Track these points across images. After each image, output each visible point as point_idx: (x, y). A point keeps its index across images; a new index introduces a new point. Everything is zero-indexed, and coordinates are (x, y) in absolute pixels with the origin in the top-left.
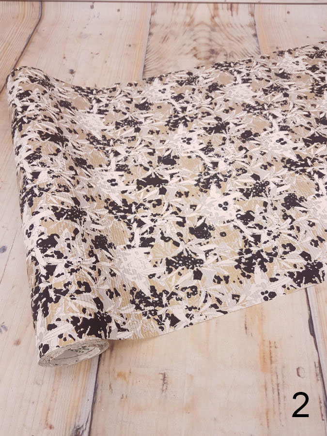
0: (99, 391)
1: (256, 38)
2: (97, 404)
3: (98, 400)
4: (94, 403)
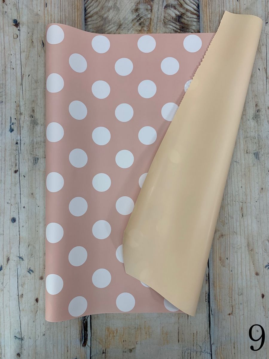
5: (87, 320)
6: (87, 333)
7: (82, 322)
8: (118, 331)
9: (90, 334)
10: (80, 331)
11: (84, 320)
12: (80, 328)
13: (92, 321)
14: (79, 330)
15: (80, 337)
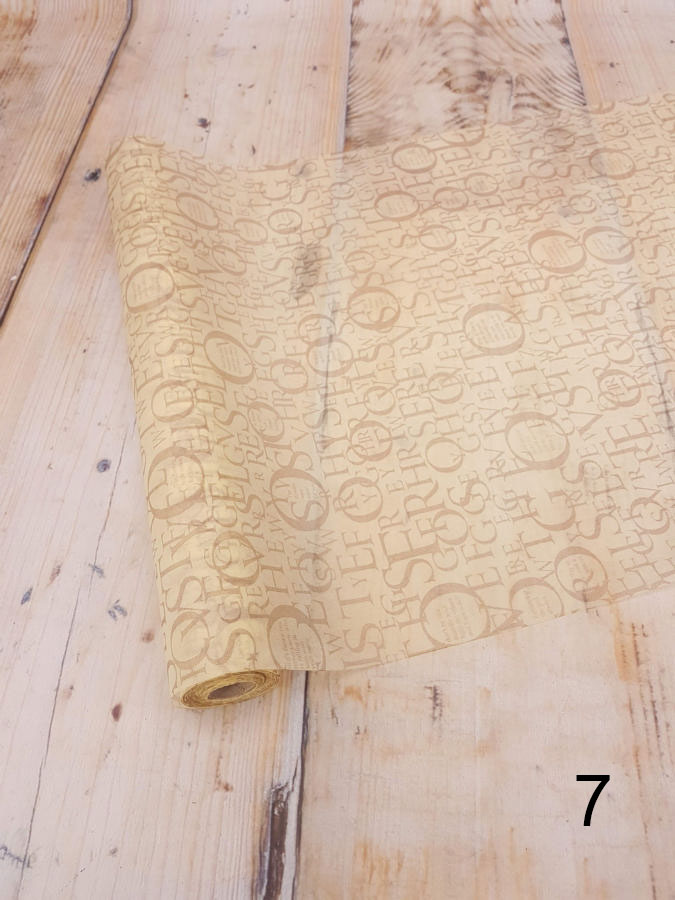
0: (312, 721)
1: (568, 47)
2: (311, 746)
3: (312, 737)
4: (304, 743)
5: (285, 803)
6: (281, 859)
7: (267, 812)
8: (405, 860)
9: (294, 865)
10: (254, 847)
11: (274, 806)
12: (258, 836)
13: (307, 811)
14: (250, 845)
15: (253, 875)
